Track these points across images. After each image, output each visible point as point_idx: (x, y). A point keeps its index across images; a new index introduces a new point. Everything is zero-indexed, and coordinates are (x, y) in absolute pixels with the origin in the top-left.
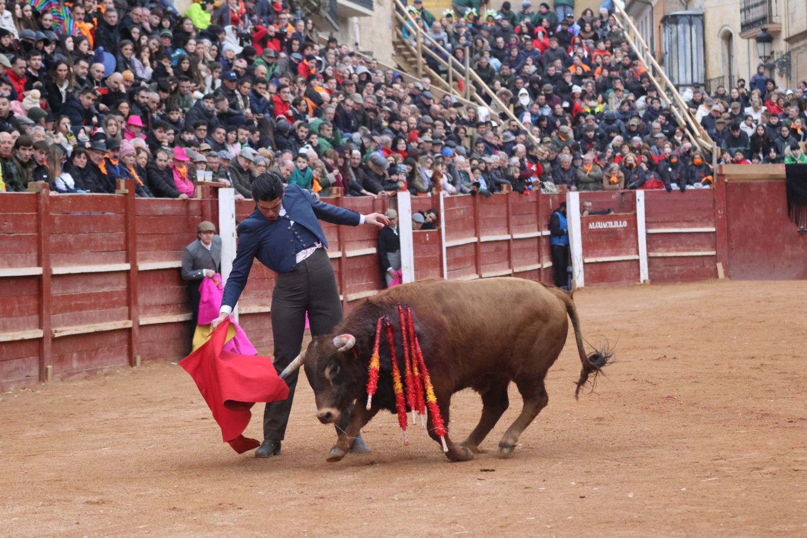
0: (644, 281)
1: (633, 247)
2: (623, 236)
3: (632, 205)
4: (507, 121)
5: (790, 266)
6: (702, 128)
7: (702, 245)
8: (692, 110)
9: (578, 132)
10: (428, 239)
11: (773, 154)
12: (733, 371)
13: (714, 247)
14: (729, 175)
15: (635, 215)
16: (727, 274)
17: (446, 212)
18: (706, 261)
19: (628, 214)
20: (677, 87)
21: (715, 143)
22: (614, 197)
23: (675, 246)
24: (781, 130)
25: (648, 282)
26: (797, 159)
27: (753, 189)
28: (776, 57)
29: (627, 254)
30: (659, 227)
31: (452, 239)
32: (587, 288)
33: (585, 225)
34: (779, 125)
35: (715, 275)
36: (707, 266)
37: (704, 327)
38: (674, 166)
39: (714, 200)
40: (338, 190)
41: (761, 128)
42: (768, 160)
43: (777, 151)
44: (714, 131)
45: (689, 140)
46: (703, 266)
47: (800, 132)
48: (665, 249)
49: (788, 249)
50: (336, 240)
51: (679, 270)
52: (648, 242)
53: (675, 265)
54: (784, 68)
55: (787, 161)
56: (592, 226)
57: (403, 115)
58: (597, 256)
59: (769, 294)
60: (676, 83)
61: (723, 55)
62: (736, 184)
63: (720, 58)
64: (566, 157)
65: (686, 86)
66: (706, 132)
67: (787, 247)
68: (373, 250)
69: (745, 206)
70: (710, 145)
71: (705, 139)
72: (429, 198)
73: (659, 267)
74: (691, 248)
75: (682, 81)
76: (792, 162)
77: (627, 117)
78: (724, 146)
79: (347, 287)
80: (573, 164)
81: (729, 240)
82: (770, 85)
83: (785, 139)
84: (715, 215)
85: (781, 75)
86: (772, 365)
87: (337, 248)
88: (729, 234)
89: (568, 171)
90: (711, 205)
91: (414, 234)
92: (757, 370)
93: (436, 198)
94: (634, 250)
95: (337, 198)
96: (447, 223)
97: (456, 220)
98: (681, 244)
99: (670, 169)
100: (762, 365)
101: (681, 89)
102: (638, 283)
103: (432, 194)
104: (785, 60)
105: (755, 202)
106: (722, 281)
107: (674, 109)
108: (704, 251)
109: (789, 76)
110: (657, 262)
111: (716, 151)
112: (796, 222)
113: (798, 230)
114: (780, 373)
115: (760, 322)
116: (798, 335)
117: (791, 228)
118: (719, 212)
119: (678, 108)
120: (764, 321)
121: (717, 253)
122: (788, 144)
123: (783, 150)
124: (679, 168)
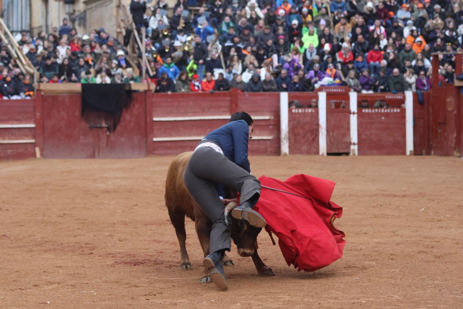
5: (83, 150)
6: (27, 59)
7: (26, 136)
8: (21, 47)
11: (74, 77)
12: (46, 218)
13: (34, 137)
14: (44, 91)
16: (42, 155)
18: (29, 146)
20: (12, 32)
21: (36, 69)
23: (8, 136)
24: (79, 61)
26: (89, 81)
27: (60, 99)
28: (77, 14)
34: (78, 58)
35: (34, 155)
36: (29, 150)
37: (27, 189)
38: (8, 83)
39: (34, 107)
41: (66, 60)
42: (71, 81)
43: (77, 75)
44: (36, 61)
45: (19, 67)
46: (27, 149)
47: (91, 63)
48: (2, 139)
49: (82, 140)
51: (11, 152)
53: (8, 149)
54: (82, 21)
55: (83, 81)
59: (69, 168)
60: (11, 29)
61: (42, 12)
62: (49, 96)
63: (40, 13)
65: (17, 32)
66: (30, 62)
67: (82, 137)
69: (54, 111)
70: (32, 70)
71: (29, 66)
74: (19, 137)
75: (15, 29)
76: (86, 82)
78: (41, 71)
81: (43, 133)
82: (73, 32)
83: (82, 67)
84: (35, 116)
85: (80, 25)
86: (71, 214)
88: (43, 128)
90: (32, 110)
92: (61, 218)
98: (12, 134)
99: (6, 85)
100: (64, 214)
101: (14, 34)
104: (82, 16)
105: (61, 108)
106: (39, 159)
107: (9, 47)
108: (28, 139)
109: (85, 26)
111: (37, 75)
112: (87, 121)
113: (89, 126)
114: (76, 219)
115: (63, 186)
116: (88, 195)
117: (84, 125)
118: (38, 114)
119: (12, 46)
120: (66, 186)
121: (36, 141)
122: (83, 70)
123: (80, 74)
124: (12, 85)
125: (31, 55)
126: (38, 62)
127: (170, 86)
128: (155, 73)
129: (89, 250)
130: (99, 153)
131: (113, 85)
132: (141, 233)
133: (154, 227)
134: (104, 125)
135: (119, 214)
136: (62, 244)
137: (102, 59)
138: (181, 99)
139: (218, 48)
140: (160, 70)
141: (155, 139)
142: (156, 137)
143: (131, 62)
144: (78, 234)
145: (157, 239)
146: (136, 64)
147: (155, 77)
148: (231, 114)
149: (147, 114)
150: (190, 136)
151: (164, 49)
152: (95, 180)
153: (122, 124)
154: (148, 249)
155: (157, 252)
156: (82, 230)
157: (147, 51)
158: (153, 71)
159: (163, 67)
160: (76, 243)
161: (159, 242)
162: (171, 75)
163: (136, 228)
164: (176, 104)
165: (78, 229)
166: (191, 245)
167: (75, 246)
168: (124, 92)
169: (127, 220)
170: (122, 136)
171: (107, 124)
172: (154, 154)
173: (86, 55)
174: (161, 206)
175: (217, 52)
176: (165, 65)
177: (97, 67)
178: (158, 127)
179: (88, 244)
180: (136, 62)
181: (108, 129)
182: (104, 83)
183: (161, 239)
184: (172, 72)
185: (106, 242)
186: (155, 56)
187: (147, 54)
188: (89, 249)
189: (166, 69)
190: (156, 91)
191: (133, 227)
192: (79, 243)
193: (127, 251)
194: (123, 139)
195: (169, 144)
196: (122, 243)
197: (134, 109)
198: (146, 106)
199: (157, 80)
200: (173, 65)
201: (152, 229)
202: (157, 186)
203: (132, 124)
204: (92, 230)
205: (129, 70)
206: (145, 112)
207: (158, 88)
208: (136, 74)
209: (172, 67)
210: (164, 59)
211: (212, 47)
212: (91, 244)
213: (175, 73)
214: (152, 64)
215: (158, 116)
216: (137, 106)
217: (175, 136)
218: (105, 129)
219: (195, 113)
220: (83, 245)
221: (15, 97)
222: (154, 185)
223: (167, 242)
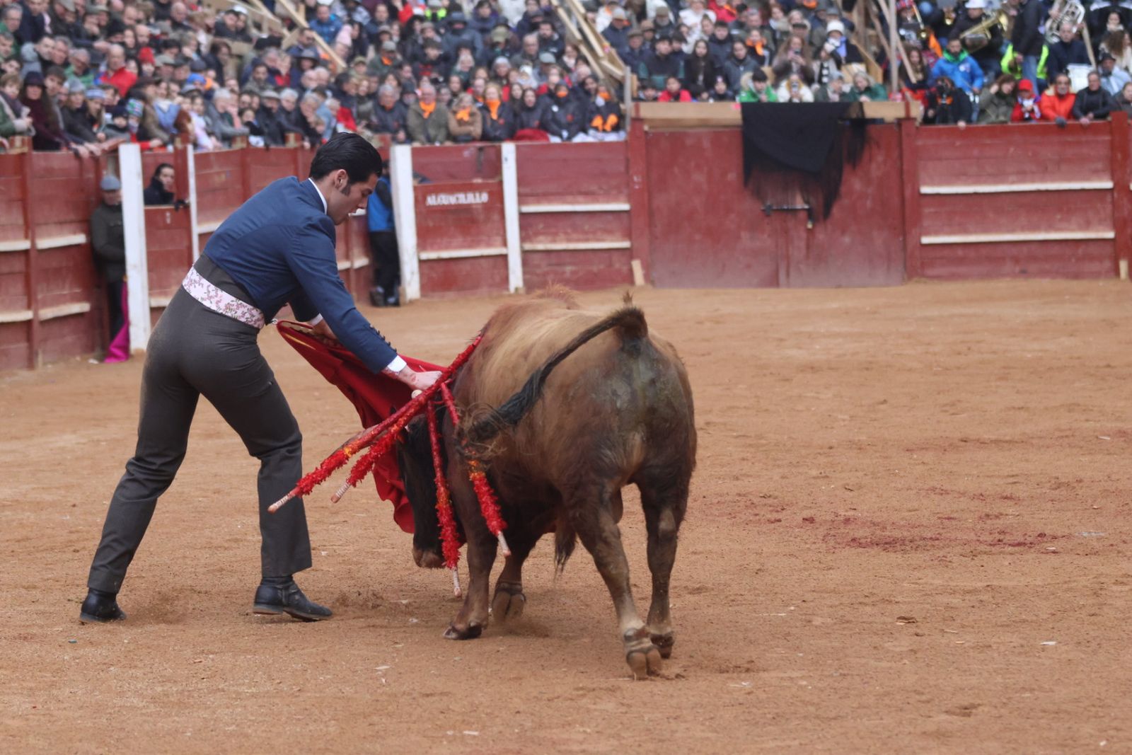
0: (517, 289)
1: (497, 234)
2: (481, 217)
3: (495, 168)
4: (296, 32)
5: (749, 266)
6: (607, 44)
7: (609, 232)
8: (590, 15)
9: (409, 49)
10: (168, 221)
11: (721, 86)
13: (628, 235)
14: (650, 120)
15: (501, 183)
16: (647, 277)
17: (198, 177)
18: (615, 257)
19: (490, 181)
21: (628, 69)
22: (466, 154)
23: (566, 233)
24: (733, 48)
25: (522, 291)
26: (760, 95)
27: (689, 142)
29: (489, 245)
30: (538, 202)
31: (208, 220)
32: (425, 300)
33: (420, 198)
34: (730, 39)
35: (629, 278)
36: (617, 266)
38: (562, 103)
39: (627, 160)
40: (23, 142)
41: (702, 44)
42: (713, 96)
43: (727, 81)
44: (627, 49)
45: (587, 62)
46: (610, 265)
47: (760, 51)
48: (550, 238)
49: (746, 239)
50: (21, 221)
51: (573, 273)
52: (523, 227)
53: (564, 264)
55: (744, 97)
56: (432, 201)
57: (127, 21)
58: (440, 248)
59: (717, 310)
62: (662, 134)
64: (390, 89)
66: (613, 51)
67: (745, 235)
68: (80, 239)
69: (676, 170)
70: (620, 71)
71: (612, 61)
72: (169, 155)
73: (538, 266)
74: (591, 236)
76: (752, 100)
77: (488, 26)
78: (644, 74)
79: (40, 296)
80: (401, 101)
81: (651, 224)
83: (741, 62)
84: (629, 183)
86: (725, 424)
87: (22, 233)
88: (651, 214)
89: (391, 110)
90: (622, 169)
91: (147, 213)
93: (181, 155)
94: (499, 239)
95: (23, 155)
96: (200, 194)
97: (214, 190)
98: (576, 229)
99: (555, 109)
100: (708, 424)
102: (505, 293)
103: (175, 149)
105: (693, 164)
106: (642, 286)
107: (562, 14)
108: (612, 241)
110: (536, 259)
111: (631, 82)
112: (759, 195)
113: (762, 208)
114: (737, 437)
115: (703, 355)
116: (765, 375)
117: (750, 205)
118: (635, 179)
119: (569, 12)
120: (709, 354)
121: (632, 245)
122: (746, 70)
123: (738, 79)
124: (572, 107)
125: (614, 33)
126: (632, 49)
127: (961, 107)
128: (920, 76)
129: (771, 511)
130: (788, 274)
131: (821, 105)
132: (899, 469)
133: (929, 457)
134: (800, 204)
135: (842, 424)
136: (704, 497)
137: (789, 43)
138: (988, 141)
139: (1077, 13)
140: (935, 70)
141: (926, 240)
142: (928, 234)
143: (861, 49)
144: (744, 472)
145: (939, 486)
146: (875, 54)
147: (921, 85)
148: (1113, 179)
149: (904, 178)
150: (1012, 231)
151: (942, 16)
152: (781, 340)
153: (845, 201)
154: (916, 510)
155: (939, 518)
156: (753, 463)
157: (901, 22)
158: (916, 71)
159: (940, 63)
160: (739, 495)
161: (944, 492)
162: (960, 82)
163: (886, 457)
164: (976, 152)
165: (743, 459)
166: (1024, 500)
167: (738, 501)
168: (848, 123)
169: (863, 438)
170: (843, 232)
171: (807, 202)
172: (923, 276)
173: (748, 31)
174: (945, 405)
175: (1074, 22)
176: (946, 56)
177: (776, 62)
178: (932, 210)
179: (770, 496)
180: (874, 48)
181: (810, 214)
182: (796, 100)
183: (947, 487)
184: (965, 72)
185: (812, 492)
186: (924, 35)
187: (903, 32)
188: (771, 508)
189: (947, 67)
190: (927, 120)
191: (878, 455)
192: (744, 495)
193: (865, 514)
194: (847, 239)
195: (960, 252)
196: (851, 494)
197: (874, 166)
198: (901, 157)
199: (927, 92)
200: (965, 55)
201: (926, 461)
202: (935, 354)
203: (869, 203)
204: (778, 462)
205: (857, 68)
206: (901, 172)
207: (931, 113)
208: (876, 79)
209: (964, 61)
210: (944, 41)
211: (1060, 10)
212: (776, 498)
213: (972, 77)
214: (915, 54)
215: (932, 184)
216: (880, 158)
217: (975, 232)
218: (803, 215)
219: (1023, 176)
220: (755, 501)
221: (580, 138)
222: (927, 353)
223: (963, 494)
